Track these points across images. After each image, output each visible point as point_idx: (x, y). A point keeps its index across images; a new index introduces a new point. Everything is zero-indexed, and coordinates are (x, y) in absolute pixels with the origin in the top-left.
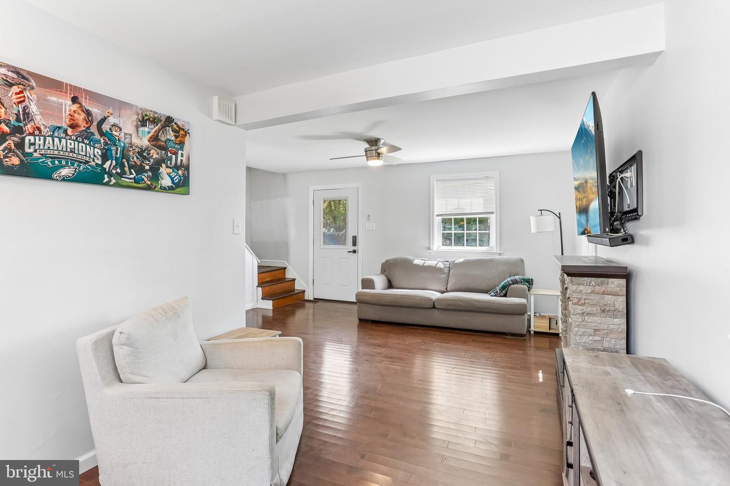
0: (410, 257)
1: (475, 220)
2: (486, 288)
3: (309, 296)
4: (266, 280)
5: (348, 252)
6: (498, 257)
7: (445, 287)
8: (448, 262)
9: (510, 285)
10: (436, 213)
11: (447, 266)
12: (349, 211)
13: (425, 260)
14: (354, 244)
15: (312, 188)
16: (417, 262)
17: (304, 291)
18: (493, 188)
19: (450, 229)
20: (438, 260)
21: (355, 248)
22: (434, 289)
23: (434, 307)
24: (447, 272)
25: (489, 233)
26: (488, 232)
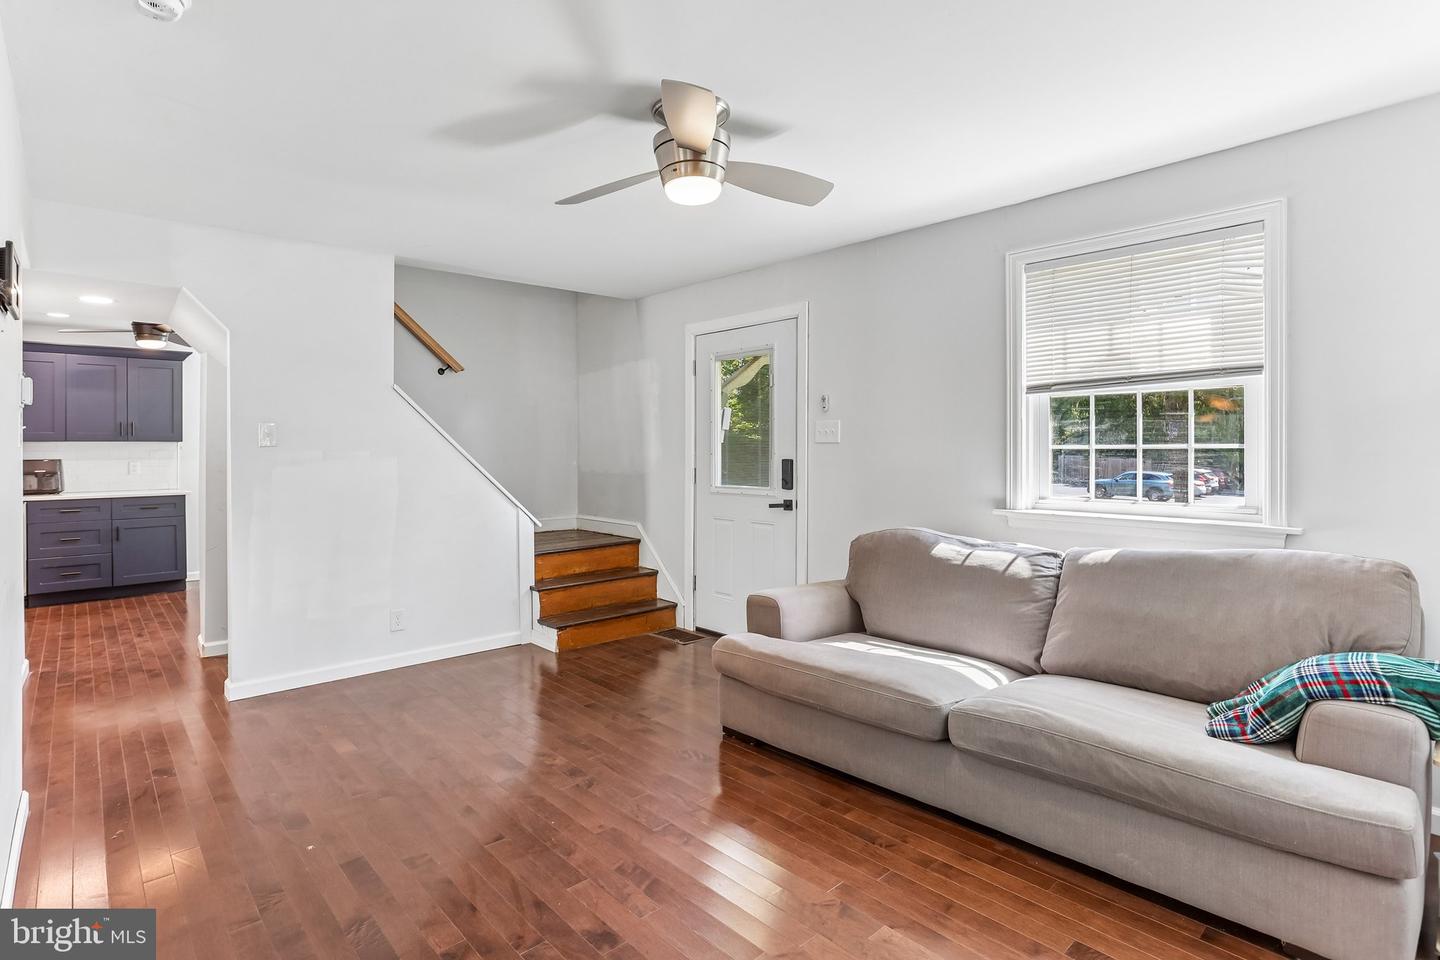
0: (926, 532)
1: (1179, 401)
2: (1203, 684)
3: (685, 621)
4: (571, 572)
5: (771, 506)
6: (1272, 551)
7: (1035, 652)
8: (1056, 556)
9: (1313, 698)
10: (1025, 383)
11: (1047, 572)
12: (775, 387)
13: (973, 546)
14: (788, 483)
15: (694, 328)
16: (945, 550)
17: (674, 606)
18: (1259, 271)
19: (1083, 436)
20: (1021, 545)
21: (788, 495)
22: (988, 651)
23: (945, 739)
24: (1046, 594)
25: (1241, 451)
26: (1236, 446)
